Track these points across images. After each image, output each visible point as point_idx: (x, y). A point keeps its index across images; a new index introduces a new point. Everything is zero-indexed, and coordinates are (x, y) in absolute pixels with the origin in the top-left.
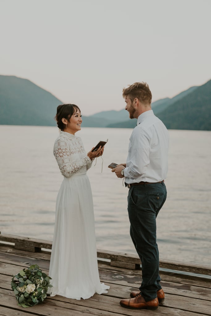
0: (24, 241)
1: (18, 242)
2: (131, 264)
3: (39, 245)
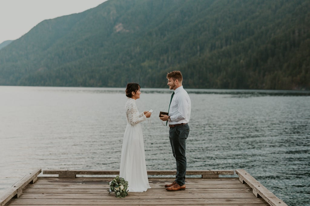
0: (66, 172)
1: (61, 173)
3: (79, 173)
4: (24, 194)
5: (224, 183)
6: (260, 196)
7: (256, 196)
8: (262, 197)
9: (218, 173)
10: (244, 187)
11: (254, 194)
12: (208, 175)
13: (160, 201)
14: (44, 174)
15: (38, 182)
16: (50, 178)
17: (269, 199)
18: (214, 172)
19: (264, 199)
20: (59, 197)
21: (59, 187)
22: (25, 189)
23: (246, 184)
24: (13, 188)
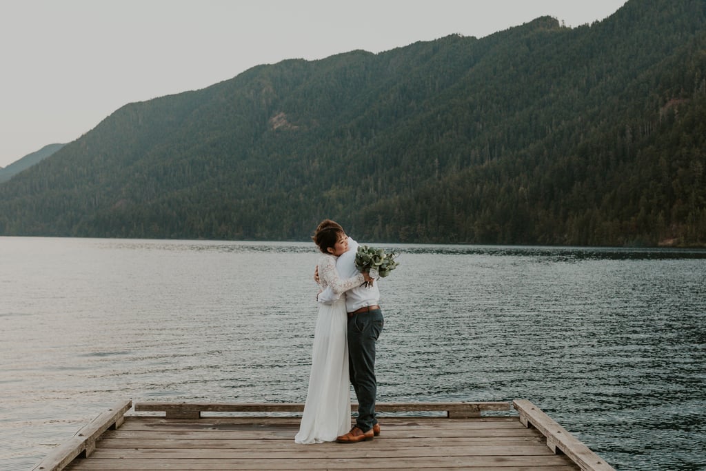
0: (181, 406)
1: (171, 408)
3: (206, 408)
4: (97, 449)
5: (490, 427)
6: (560, 450)
7: (554, 450)
8: (565, 452)
9: (480, 407)
10: (531, 434)
11: (549, 448)
12: (459, 411)
13: (368, 463)
14: (136, 410)
15: (125, 428)
16: (148, 419)
17: (579, 456)
18: (470, 405)
19: (570, 456)
20: (169, 455)
21: (168, 437)
22: (100, 441)
23: (534, 428)
24: (77, 437)
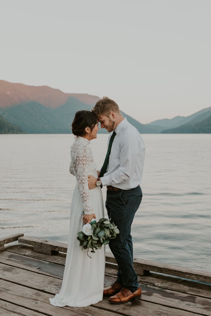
1: (36, 244)
2: (139, 270)
3: (55, 248)
